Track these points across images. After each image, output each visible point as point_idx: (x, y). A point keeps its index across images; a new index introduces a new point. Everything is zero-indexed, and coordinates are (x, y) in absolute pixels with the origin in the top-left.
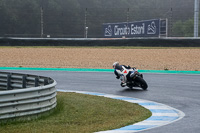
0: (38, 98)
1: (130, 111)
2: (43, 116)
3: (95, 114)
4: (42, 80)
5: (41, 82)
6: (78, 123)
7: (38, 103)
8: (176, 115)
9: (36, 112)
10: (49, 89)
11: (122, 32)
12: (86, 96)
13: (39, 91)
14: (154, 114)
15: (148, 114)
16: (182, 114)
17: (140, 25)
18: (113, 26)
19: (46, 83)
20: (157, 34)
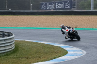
0: (4, 44)
1: (56, 51)
2: (7, 54)
3: (37, 53)
4: (7, 34)
5: (6, 35)
6: (27, 58)
7: (4, 47)
8: (81, 53)
9: (3, 52)
10: (11, 39)
11: (51, 7)
12: (31, 43)
13: (5, 40)
14: (69, 53)
15: (66, 53)
16: (85, 52)
17: (61, 3)
18: (46, 4)
19: (9, 36)
20: (70, 8)
